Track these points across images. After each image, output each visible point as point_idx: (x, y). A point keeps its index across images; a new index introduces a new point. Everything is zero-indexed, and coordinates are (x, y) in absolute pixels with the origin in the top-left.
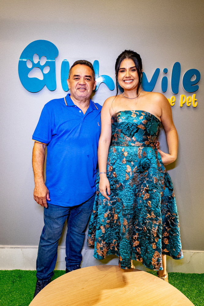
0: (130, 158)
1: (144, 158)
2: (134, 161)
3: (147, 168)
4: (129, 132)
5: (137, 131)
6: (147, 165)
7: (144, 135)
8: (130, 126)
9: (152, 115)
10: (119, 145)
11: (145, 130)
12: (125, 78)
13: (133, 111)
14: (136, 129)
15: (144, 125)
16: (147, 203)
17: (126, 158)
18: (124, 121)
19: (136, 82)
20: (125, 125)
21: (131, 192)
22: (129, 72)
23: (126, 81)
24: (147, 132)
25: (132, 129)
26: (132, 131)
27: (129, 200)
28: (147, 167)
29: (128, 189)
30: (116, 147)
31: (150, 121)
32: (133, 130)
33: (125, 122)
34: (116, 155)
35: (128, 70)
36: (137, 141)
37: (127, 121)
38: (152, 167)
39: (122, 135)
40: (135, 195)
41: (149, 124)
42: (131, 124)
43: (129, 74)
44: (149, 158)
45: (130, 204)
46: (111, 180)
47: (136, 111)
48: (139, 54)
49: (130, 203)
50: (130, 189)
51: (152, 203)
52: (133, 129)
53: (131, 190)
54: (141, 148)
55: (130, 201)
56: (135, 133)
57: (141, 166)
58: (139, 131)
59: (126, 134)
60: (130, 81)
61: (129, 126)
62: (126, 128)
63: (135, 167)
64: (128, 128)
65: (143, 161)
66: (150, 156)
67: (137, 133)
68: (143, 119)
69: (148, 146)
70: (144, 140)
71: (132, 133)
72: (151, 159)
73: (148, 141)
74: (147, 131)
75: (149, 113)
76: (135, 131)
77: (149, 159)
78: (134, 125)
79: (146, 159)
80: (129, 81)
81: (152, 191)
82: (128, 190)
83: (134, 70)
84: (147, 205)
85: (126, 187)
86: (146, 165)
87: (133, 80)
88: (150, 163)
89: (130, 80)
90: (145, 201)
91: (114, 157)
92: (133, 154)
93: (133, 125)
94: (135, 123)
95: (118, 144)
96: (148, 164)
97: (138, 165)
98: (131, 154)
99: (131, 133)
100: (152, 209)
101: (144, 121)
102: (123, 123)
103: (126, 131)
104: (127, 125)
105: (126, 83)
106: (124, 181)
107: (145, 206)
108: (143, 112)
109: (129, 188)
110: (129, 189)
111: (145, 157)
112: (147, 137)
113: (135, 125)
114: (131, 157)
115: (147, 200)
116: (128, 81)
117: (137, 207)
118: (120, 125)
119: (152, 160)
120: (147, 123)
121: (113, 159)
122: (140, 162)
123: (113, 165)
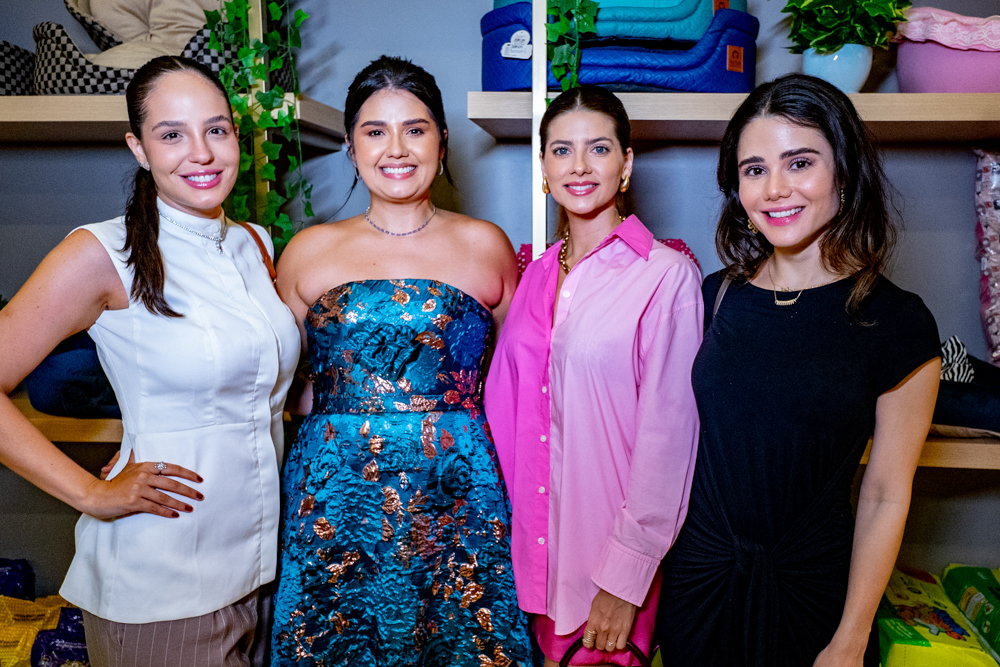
0: (395, 460)
1: (447, 455)
2: (409, 471)
3: (463, 491)
4: (384, 361)
5: (414, 357)
6: (461, 478)
7: (439, 370)
8: (388, 337)
9: (465, 296)
10: (347, 411)
11: (442, 352)
12: (384, 157)
13: (398, 281)
14: (412, 349)
15: (440, 332)
16: (474, 619)
17: (380, 457)
18: (363, 318)
19: (426, 174)
20: (370, 334)
21: (403, 585)
22: (400, 138)
23: (389, 170)
24: (449, 358)
25: (396, 349)
26: (396, 356)
27: (399, 615)
28: (462, 487)
29: (391, 576)
30: (335, 419)
31: (461, 319)
32: (398, 351)
33: (369, 322)
34: (334, 449)
35: (395, 131)
36: (418, 393)
37: (375, 318)
38: (478, 485)
39: (358, 373)
40: (425, 593)
41: (459, 330)
42: (392, 330)
43: (402, 145)
44: (465, 452)
45: (402, 630)
46: (308, 549)
47: (407, 281)
48: (431, 73)
49: (399, 626)
50: (400, 575)
51: (496, 615)
52: (401, 348)
53: (404, 579)
54: (434, 417)
55: (399, 621)
56: (408, 361)
57: (439, 487)
58: (420, 357)
59: (375, 369)
60: (406, 170)
61: (384, 338)
62: (372, 344)
63: (414, 491)
64: (382, 346)
65: (446, 466)
66: (467, 446)
67: (414, 364)
68: (435, 313)
69: (457, 408)
70: (440, 389)
71: (397, 365)
72: (472, 454)
73: (455, 389)
74: (449, 354)
75: (457, 290)
76: (407, 355)
77: (462, 458)
78: (404, 331)
79: (454, 456)
80: (401, 171)
81: (491, 571)
82: (392, 579)
83: (418, 132)
84: (476, 626)
85: (384, 569)
86: (458, 480)
87: (415, 166)
88: (471, 470)
89: (406, 166)
90: (467, 614)
91: (326, 459)
92: (403, 444)
93: (398, 332)
94: (408, 327)
95: (342, 408)
96: (465, 475)
97: (426, 483)
98: (398, 443)
99: (392, 363)
100: (498, 635)
101: (438, 319)
102: (360, 326)
103: (374, 357)
104: (377, 332)
105: (389, 176)
106: (376, 546)
107: (467, 629)
108: (433, 284)
109: (394, 570)
110: (394, 576)
111: (452, 451)
112: (451, 376)
113: (406, 334)
114: (397, 454)
115: (473, 607)
116: (396, 170)
117: (441, 636)
118: (351, 332)
119: (475, 458)
120: (450, 325)
121: (323, 467)
122: (433, 470)
123: (318, 489)
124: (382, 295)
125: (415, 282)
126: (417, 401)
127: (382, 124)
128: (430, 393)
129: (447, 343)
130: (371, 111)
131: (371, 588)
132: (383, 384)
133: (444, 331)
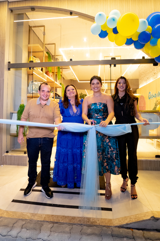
124: (96, 105)
125: (100, 103)
126: (100, 117)
127: (94, 83)
128: (102, 116)
129: (104, 110)
130: (93, 82)
132: (96, 115)
133: (103, 109)
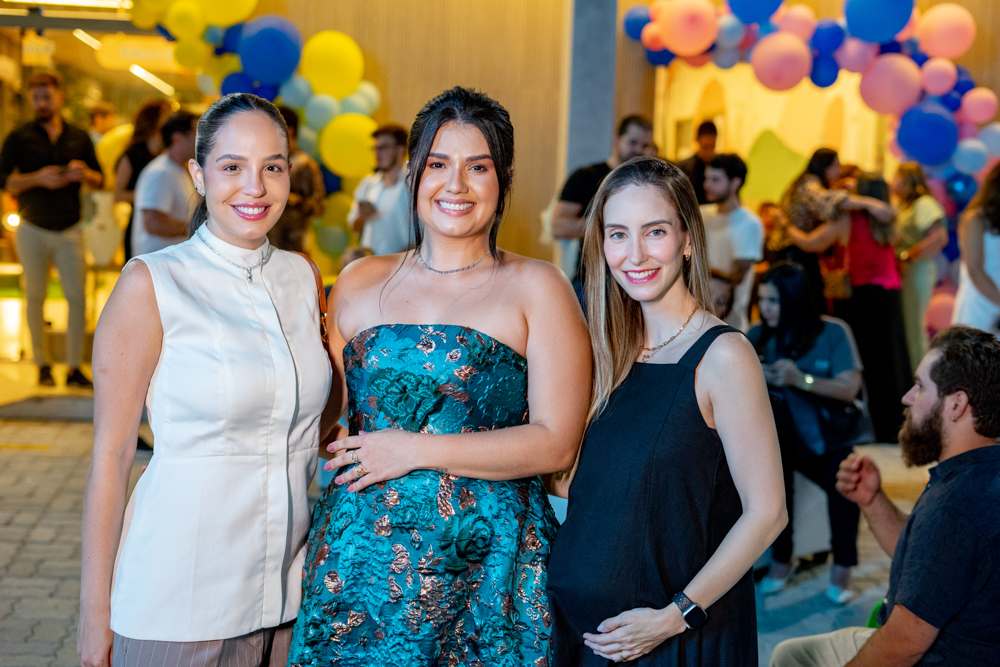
0: (409, 516)
1: (465, 514)
2: (422, 529)
3: (479, 555)
4: (406, 410)
5: (437, 408)
6: (480, 544)
7: (465, 423)
8: (409, 387)
9: (499, 345)
11: (468, 405)
12: (442, 191)
13: (427, 326)
14: (435, 400)
15: (464, 385)
17: (393, 511)
18: (386, 364)
19: (483, 212)
20: (392, 382)
21: (410, 651)
22: (461, 174)
23: (445, 206)
24: (475, 412)
25: (418, 399)
26: (418, 406)
28: (479, 552)
29: (397, 640)
31: (490, 371)
32: (420, 402)
33: (391, 370)
34: (353, 498)
35: (458, 165)
37: (398, 367)
38: (498, 552)
39: (381, 420)
41: (484, 384)
42: (413, 380)
43: (462, 181)
44: (486, 513)
47: (436, 327)
50: (407, 641)
52: (424, 398)
53: (412, 645)
56: (431, 412)
57: (453, 548)
58: (444, 408)
59: (397, 419)
60: (463, 207)
61: (405, 388)
62: (392, 392)
63: (425, 551)
64: (404, 395)
65: (463, 526)
67: (438, 415)
68: (459, 363)
71: (419, 414)
72: (496, 517)
74: (476, 407)
75: (490, 338)
76: (430, 406)
77: (484, 520)
78: (425, 381)
79: (473, 517)
80: (457, 207)
82: (399, 644)
83: (480, 168)
85: (390, 632)
86: (474, 543)
87: (474, 204)
88: (493, 535)
89: (463, 202)
91: (345, 508)
92: (419, 500)
93: (419, 383)
94: (429, 378)
96: (484, 539)
97: (438, 544)
98: (414, 499)
99: (415, 413)
101: (462, 371)
102: (381, 373)
103: (396, 405)
104: (398, 380)
105: (443, 210)
106: (382, 608)
108: (462, 331)
109: (401, 634)
110: (401, 640)
111: (472, 511)
113: (428, 385)
114: (411, 510)
116: (452, 206)
118: (373, 378)
119: (498, 522)
120: (474, 378)
121: (341, 517)
122: (449, 529)
123: (335, 539)
124: (408, 342)
125: (444, 328)
127: (445, 157)
129: (472, 397)
131: (374, 652)
133: (468, 384)
